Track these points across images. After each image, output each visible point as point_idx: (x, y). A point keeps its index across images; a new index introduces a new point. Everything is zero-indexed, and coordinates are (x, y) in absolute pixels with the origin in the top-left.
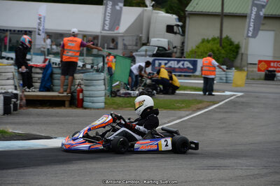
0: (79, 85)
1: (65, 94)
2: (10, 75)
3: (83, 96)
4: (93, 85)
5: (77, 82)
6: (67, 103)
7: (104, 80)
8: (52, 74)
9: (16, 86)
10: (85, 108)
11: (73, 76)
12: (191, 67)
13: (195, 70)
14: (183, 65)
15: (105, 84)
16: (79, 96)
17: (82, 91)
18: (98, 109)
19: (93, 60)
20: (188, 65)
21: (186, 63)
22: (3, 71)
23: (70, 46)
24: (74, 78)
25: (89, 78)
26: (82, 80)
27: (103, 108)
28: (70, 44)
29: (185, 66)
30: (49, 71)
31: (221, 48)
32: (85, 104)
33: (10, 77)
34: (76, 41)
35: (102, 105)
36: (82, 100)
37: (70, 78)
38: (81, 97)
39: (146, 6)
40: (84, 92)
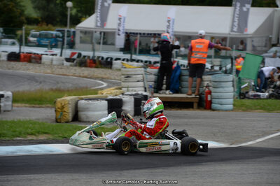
0: (207, 86)
1: (193, 96)
2: (140, 77)
3: (212, 98)
4: (222, 87)
5: (206, 83)
6: (195, 105)
7: (233, 81)
8: (181, 75)
9: (145, 88)
10: (214, 110)
11: (201, 77)
15: (233, 86)
16: (207, 97)
17: (210, 93)
18: (226, 111)
19: (220, 62)
22: (133, 73)
24: (202, 80)
25: (217, 80)
26: (210, 81)
27: (232, 110)
28: (197, 46)
30: (178, 73)
32: (214, 106)
33: (138, 79)
34: (204, 43)
35: (231, 107)
36: (211, 102)
37: (198, 80)
38: (209, 99)
39: (277, 6)
40: (212, 94)
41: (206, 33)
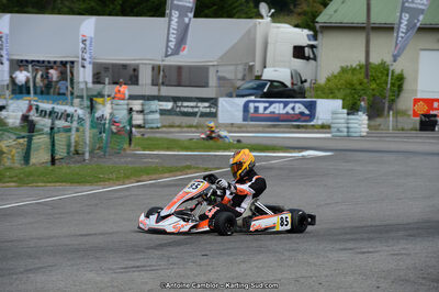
12: (307, 112)
13: (312, 116)
14: (293, 109)
19: (142, 105)
20: (300, 108)
21: (297, 105)
29: (297, 111)
31: (365, 81)
39: (262, 17)
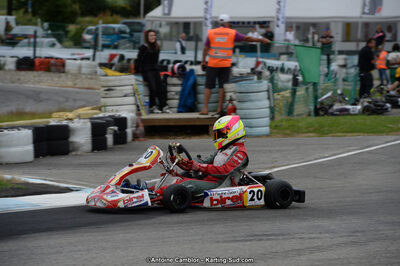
0: (231, 100)
2: (129, 90)
4: (251, 101)
5: (228, 96)
7: (268, 91)
8: (195, 85)
9: (138, 107)
15: (269, 98)
17: (235, 110)
18: (258, 136)
23: (219, 43)
25: (243, 90)
26: (235, 92)
27: (267, 136)
28: (218, 39)
30: (191, 82)
33: (129, 92)
34: (227, 34)
35: (266, 130)
37: (221, 90)
40: (238, 111)
41: (231, 18)
